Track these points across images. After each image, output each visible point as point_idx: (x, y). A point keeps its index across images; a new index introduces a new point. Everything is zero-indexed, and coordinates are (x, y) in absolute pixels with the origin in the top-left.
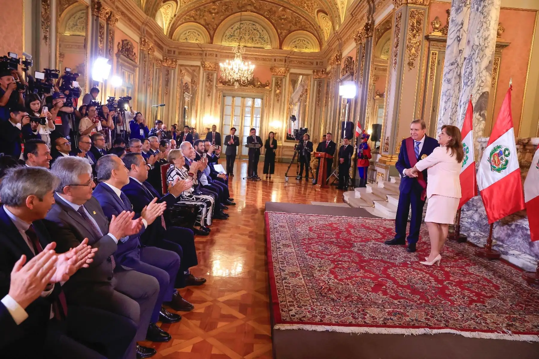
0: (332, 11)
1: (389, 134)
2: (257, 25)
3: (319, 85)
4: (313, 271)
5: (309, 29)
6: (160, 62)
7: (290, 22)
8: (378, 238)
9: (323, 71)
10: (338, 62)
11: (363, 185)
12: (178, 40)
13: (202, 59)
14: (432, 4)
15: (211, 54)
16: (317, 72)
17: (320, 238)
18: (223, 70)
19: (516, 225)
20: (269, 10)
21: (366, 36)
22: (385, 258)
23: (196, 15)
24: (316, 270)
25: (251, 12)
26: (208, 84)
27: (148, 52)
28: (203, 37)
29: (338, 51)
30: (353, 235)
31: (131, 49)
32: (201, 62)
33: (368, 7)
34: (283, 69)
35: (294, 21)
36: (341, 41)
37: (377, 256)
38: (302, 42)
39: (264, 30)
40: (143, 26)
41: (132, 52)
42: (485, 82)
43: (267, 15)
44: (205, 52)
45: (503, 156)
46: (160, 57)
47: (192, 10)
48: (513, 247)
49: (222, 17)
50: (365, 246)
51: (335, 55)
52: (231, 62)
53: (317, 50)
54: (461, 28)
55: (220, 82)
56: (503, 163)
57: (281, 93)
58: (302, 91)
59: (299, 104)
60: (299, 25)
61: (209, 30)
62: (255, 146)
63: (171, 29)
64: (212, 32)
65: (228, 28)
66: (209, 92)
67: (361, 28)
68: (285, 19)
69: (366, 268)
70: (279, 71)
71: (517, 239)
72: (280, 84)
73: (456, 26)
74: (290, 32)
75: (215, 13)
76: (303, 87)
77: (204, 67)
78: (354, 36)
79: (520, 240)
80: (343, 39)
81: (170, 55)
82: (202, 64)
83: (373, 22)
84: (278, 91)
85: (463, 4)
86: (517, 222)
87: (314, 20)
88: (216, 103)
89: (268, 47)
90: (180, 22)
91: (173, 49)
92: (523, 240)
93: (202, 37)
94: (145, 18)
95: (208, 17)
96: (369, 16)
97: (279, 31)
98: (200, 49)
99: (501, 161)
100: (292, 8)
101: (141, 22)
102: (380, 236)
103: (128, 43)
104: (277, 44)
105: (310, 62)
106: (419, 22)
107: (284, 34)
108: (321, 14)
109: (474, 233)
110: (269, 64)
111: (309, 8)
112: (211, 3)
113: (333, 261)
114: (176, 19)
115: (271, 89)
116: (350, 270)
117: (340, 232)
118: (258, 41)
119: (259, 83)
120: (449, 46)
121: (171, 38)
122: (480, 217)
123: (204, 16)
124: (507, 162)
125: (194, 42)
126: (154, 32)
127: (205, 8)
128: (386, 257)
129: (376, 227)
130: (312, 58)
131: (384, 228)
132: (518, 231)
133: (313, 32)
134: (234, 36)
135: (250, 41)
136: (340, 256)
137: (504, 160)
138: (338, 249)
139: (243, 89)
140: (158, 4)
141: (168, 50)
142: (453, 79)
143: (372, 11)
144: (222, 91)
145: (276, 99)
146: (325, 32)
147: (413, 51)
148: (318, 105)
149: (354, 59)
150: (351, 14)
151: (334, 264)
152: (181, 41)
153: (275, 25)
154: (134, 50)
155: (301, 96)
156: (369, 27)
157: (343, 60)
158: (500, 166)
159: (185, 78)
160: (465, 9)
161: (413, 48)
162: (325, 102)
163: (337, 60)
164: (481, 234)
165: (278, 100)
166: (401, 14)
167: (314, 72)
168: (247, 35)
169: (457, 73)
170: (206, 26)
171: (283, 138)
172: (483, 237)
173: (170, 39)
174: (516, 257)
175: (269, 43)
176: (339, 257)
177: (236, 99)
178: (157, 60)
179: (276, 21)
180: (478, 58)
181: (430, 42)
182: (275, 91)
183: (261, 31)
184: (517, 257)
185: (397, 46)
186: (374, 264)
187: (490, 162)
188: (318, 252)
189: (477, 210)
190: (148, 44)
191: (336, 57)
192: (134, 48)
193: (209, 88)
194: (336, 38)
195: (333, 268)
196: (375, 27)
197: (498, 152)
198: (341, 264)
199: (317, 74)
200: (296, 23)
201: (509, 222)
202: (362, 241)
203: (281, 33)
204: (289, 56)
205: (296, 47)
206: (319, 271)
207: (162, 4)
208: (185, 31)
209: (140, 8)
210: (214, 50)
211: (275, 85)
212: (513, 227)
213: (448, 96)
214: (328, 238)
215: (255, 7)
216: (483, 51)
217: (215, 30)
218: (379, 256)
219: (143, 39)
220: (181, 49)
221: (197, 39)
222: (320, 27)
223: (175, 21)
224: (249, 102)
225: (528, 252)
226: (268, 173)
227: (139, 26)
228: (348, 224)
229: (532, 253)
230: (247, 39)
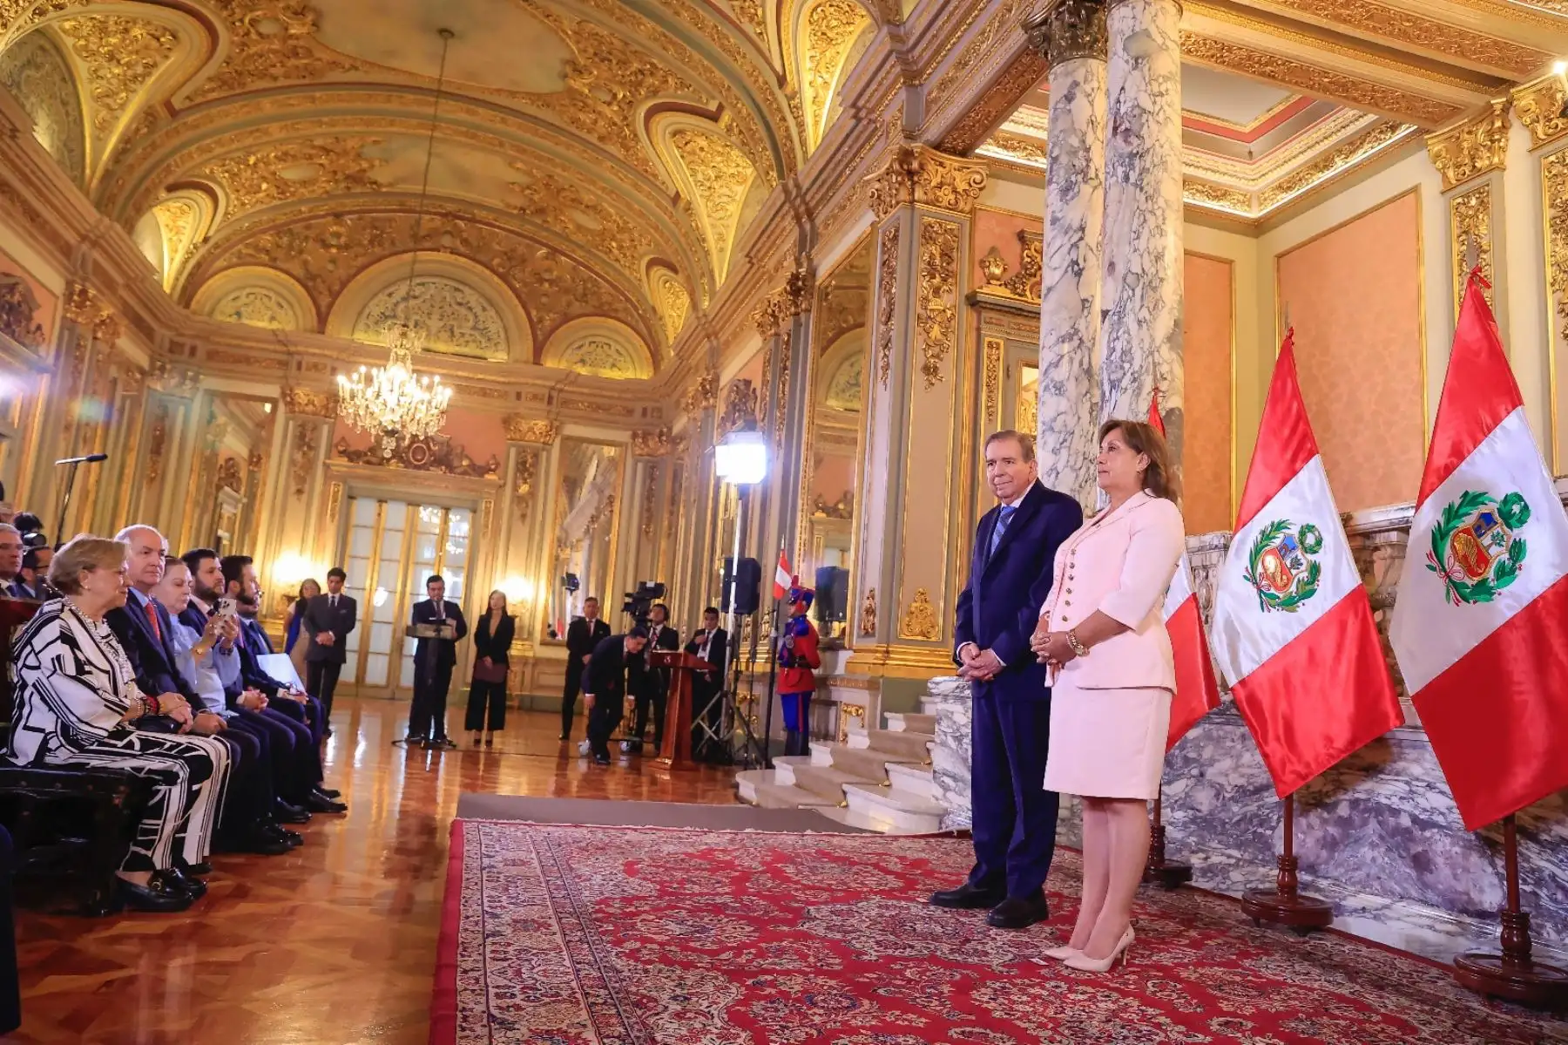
0: (689, 260)
1: (874, 580)
2: (467, 290)
3: (651, 476)
4: (652, 1020)
5: (621, 315)
6: (138, 376)
7: (567, 291)
8: (893, 890)
9: (661, 434)
10: (707, 399)
11: (797, 747)
12: (211, 313)
13: (285, 377)
14: (979, 214)
15: (315, 366)
16: (645, 436)
17: (671, 894)
18: (347, 397)
19: (1354, 804)
20: (506, 254)
21: (793, 309)
22: (944, 949)
23: (279, 246)
24: (665, 1015)
25: (452, 253)
26: (298, 456)
27: (95, 332)
28: (295, 313)
29: (707, 369)
30: (797, 882)
31: (24, 307)
32: (282, 388)
33: (796, 231)
34: (541, 424)
35: (580, 290)
36: (715, 343)
37: (912, 947)
38: (599, 349)
39: (488, 308)
40: (85, 247)
41: (30, 319)
42: (1169, 378)
43: (499, 265)
44: (297, 358)
45: (1299, 553)
46: (143, 360)
47: (264, 232)
48: (1353, 884)
49: (361, 261)
50: (850, 913)
51: (700, 379)
52: (374, 371)
53: (645, 374)
54: (1081, 239)
55: (340, 452)
56: (1301, 576)
57: (532, 494)
58: (595, 504)
59: (586, 544)
60: (593, 301)
61: (315, 294)
62: (438, 631)
63: (187, 280)
64: (324, 301)
65: (376, 295)
66: (301, 480)
67: (777, 290)
68: (551, 282)
69: (881, 991)
70: (531, 429)
71: (1366, 852)
72: (532, 465)
73: (1066, 233)
74: (567, 319)
75: (339, 247)
76: (601, 492)
77: (291, 404)
78: (757, 317)
79: (1376, 853)
80: (723, 337)
81: (176, 357)
82: (284, 395)
83: (812, 273)
84: (524, 489)
85: (1080, 177)
86: (1355, 791)
87: (637, 289)
88: (321, 515)
89: (501, 356)
90: (220, 263)
91: (189, 342)
92: (1389, 850)
93: (291, 313)
94: (92, 221)
95: (316, 257)
96: (800, 253)
97: (534, 313)
98: (278, 347)
99: (1294, 572)
100: (573, 251)
101: (78, 232)
102: (893, 882)
103: (17, 284)
104: (525, 348)
105: (624, 408)
106: (946, 255)
107: (547, 323)
108: (659, 272)
109: (1202, 855)
110: (498, 407)
111: (625, 255)
112: (330, 219)
113: (736, 975)
114: (209, 252)
115: (502, 482)
116: (815, 1005)
117: (746, 875)
118: (467, 338)
119: (465, 463)
120: (1049, 290)
121: (187, 306)
122: (1217, 796)
123: (301, 252)
124: (1315, 570)
125: (261, 324)
126: (123, 273)
127: (308, 227)
128: (946, 948)
129: (874, 859)
130: (629, 396)
131: (902, 858)
132: (1365, 823)
133: (634, 323)
134: (395, 317)
135: (444, 335)
136: (761, 954)
137: (1303, 568)
138: (748, 929)
139: (416, 477)
140: (148, 191)
141: (172, 342)
142: (1072, 380)
143: (807, 243)
144: (343, 479)
145: (517, 513)
146: (669, 322)
147: (936, 332)
148: (647, 533)
149: (757, 384)
150: (747, 256)
151: (743, 984)
152: (219, 317)
153: (523, 296)
154: (35, 314)
155: (594, 519)
156: (800, 283)
157: (723, 394)
158: (1293, 588)
159: (225, 440)
160: (1086, 189)
161: (936, 327)
162: (666, 523)
163: (705, 392)
164: (1229, 857)
165: (523, 516)
166: (897, 231)
167: (635, 436)
168: (435, 317)
169: (1081, 364)
170: (309, 281)
171: (538, 635)
172: (1236, 866)
173: (180, 309)
174: (1376, 918)
175: (503, 345)
176: (756, 956)
177: (389, 508)
178: (128, 367)
179: (525, 284)
180: (1144, 310)
181: (979, 314)
182: (516, 488)
183: (478, 310)
184: (1378, 915)
185: (889, 319)
186: (908, 973)
187: (1255, 583)
188: (668, 943)
189: (1202, 775)
190: (94, 306)
191: (703, 387)
192: (39, 306)
193: (302, 467)
194: (703, 333)
195: (739, 1002)
196: (817, 283)
197: (1277, 542)
198: (772, 984)
199: (645, 441)
200: (585, 295)
201: (1327, 795)
202: (834, 900)
203: (541, 320)
204: (558, 386)
205: (583, 361)
206: (679, 1016)
207: (163, 194)
208: (234, 290)
209: (81, 188)
210: (326, 352)
211: (518, 470)
212: (1343, 810)
213: (1060, 432)
214: (701, 894)
215: (465, 242)
216: (1154, 289)
217: (335, 296)
218: (918, 945)
219: (78, 287)
220: (218, 343)
221: (273, 319)
222: (654, 309)
223: (203, 257)
224: (429, 516)
225: (1414, 894)
226: (480, 729)
227: (67, 243)
228: (769, 850)
229: (1430, 895)
230: (434, 330)
